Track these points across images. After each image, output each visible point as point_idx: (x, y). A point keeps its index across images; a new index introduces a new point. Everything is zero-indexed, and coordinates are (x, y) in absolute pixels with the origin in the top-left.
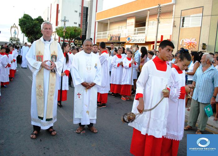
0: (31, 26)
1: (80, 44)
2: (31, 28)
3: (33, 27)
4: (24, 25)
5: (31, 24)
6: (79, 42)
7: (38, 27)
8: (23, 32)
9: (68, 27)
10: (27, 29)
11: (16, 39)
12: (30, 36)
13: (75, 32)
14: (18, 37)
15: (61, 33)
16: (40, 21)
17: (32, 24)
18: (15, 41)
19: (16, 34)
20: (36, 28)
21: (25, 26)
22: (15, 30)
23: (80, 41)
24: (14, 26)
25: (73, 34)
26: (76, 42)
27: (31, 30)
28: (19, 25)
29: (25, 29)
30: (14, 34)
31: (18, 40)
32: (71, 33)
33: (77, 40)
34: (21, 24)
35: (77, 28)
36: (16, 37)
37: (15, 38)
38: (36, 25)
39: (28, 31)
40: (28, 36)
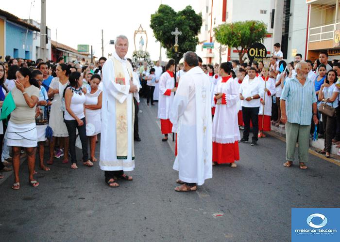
1: (260, 57)
4: (159, 25)
5: (173, 22)
6: (259, 53)
8: (159, 39)
9: (237, 23)
10: (164, 33)
11: (144, 55)
12: (170, 47)
13: (251, 33)
14: (147, 51)
15: (223, 37)
16: (189, 16)
17: (174, 24)
18: (141, 57)
19: (143, 44)
21: (162, 27)
22: (142, 37)
23: (261, 50)
24: (141, 29)
25: (246, 37)
26: (252, 52)
28: (152, 26)
29: (161, 34)
30: (139, 46)
31: (147, 55)
32: (243, 35)
33: (254, 50)
34: (154, 25)
35: (255, 24)
36: (144, 50)
37: (142, 52)
38: (181, 24)
39: (166, 37)
40: (168, 45)
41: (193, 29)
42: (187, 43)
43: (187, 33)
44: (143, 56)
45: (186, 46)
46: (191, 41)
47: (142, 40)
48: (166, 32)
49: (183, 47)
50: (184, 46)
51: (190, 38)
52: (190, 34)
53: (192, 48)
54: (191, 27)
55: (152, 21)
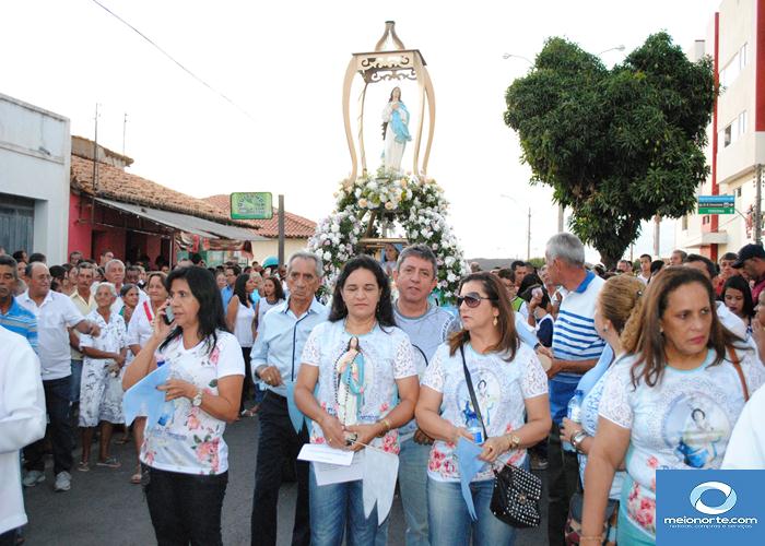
0: (595, 110)
2: (590, 123)
3: (607, 122)
4: (541, 112)
5: (595, 96)
7: (649, 116)
10: (559, 141)
12: (586, 194)
16: (660, 71)
17: (600, 100)
19: (402, 138)
20: (631, 121)
21: (551, 116)
22: (395, 96)
27: (589, 145)
29: (545, 142)
30: (384, 145)
31: (425, 197)
38: (629, 99)
39: (566, 153)
40: (576, 191)
41: (677, 118)
42: (656, 174)
43: (652, 136)
44: (393, 205)
45: (653, 190)
46: (671, 167)
47: (394, 111)
48: (568, 134)
49: (639, 193)
50: (643, 188)
51: (668, 155)
52: (668, 137)
53: (677, 194)
54: (670, 112)
55: (511, 99)
